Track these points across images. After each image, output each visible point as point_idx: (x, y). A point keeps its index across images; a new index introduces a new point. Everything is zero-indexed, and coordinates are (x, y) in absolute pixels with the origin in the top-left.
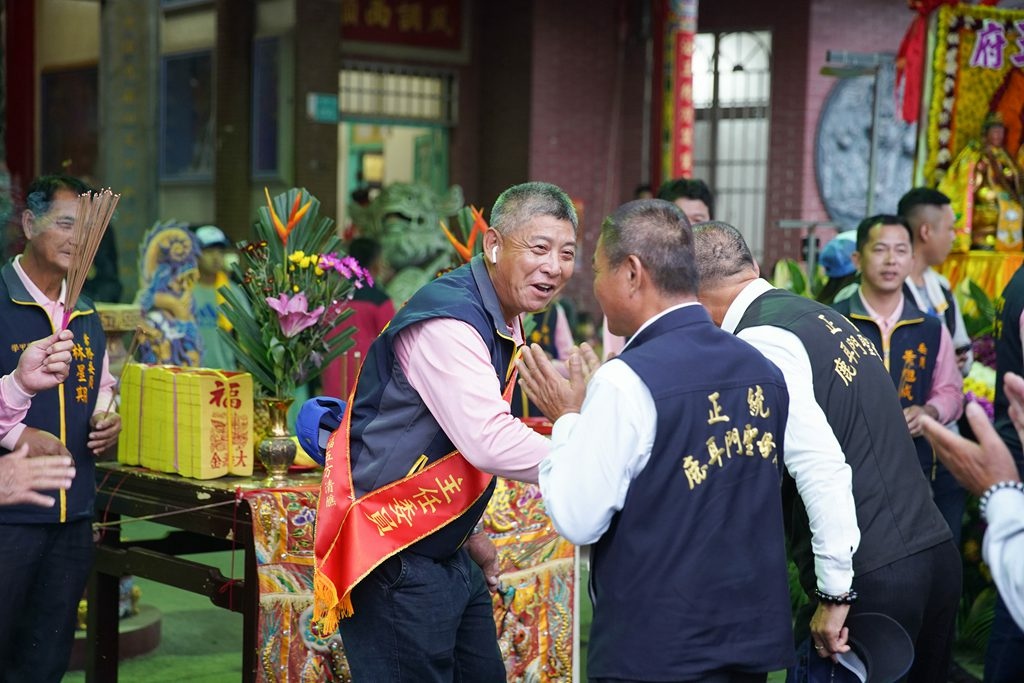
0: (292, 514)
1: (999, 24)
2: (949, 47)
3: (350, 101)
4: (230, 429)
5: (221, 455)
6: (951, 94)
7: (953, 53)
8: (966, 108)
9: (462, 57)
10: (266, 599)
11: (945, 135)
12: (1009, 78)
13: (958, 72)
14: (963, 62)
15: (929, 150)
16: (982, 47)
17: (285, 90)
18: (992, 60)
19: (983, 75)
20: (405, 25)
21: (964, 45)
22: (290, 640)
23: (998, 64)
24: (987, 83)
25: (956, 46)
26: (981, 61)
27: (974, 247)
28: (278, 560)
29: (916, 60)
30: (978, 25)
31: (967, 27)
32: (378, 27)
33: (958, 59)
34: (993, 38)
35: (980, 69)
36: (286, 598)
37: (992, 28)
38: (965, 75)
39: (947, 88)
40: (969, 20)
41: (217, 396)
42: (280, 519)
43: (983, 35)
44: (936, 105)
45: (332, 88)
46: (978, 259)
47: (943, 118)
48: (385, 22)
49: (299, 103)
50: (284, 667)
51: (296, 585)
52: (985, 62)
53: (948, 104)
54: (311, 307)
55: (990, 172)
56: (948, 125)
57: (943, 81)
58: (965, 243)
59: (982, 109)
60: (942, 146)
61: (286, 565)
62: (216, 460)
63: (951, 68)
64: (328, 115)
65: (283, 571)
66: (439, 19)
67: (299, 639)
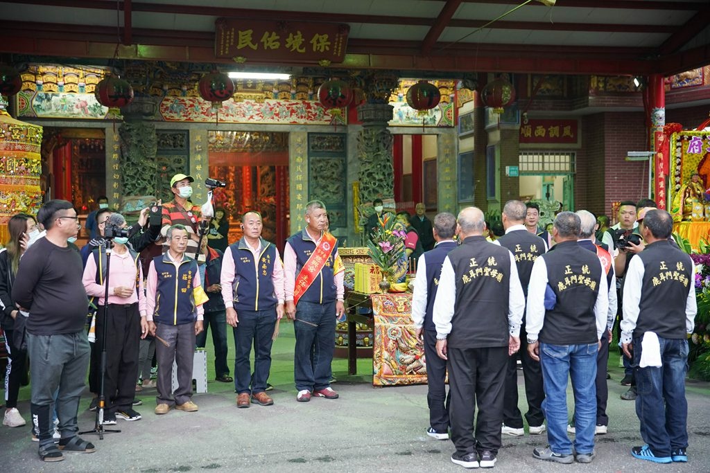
0: (384, 302)
1: (701, 137)
2: (677, 147)
3: (523, 167)
4: (376, 280)
5: (374, 287)
6: (679, 164)
7: (680, 148)
8: (687, 168)
9: (578, 145)
10: (376, 324)
11: (678, 179)
12: (705, 157)
13: (682, 155)
14: (684, 152)
15: (672, 185)
16: (692, 146)
17: (497, 165)
18: (696, 151)
19: (694, 156)
20: (552, 135)
21: (684, 146)
22: (384, 336)
23: (700, 151)
24: (696, 159)
25: (681, 147)
26: (692, 151)
27: (683, 220)
28: (380, 314)
29: (667, 152)
30: (690, 138)
31: (685, 139)
32: (540, 136)
33: (681, 151)
34: (696, 142)
35: (692, 154)
36: (383, 324)
37: (695, 139)
38: (684, 157)
39: (678, 162)
40: (686, 137)
41: (372, 271)
42: (380, 303)
43: (692, 142)
44: (673, 168)
45: (516, 163)
46: (684, 224)
47: (677, 173)
48: (543, 135)
49: (502, 170)
50: (383, 343)
51: (386, 321)
52: (694, 151)
53: (678, 168)
54: (391, 245)
55: (691, 192)
56: (679, 175)
57: (675, 160)
58: (680, 218)
59: (695, 168)
60: (677, 183)
61: (383, 316)
62: (372, 289)
63: (679, 155)
64: (515, 173)
65: (382, 317)
66: (567, 131)
67: (387, 336)
